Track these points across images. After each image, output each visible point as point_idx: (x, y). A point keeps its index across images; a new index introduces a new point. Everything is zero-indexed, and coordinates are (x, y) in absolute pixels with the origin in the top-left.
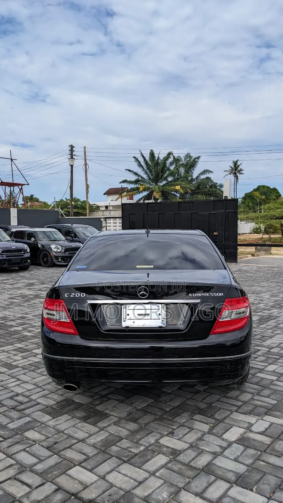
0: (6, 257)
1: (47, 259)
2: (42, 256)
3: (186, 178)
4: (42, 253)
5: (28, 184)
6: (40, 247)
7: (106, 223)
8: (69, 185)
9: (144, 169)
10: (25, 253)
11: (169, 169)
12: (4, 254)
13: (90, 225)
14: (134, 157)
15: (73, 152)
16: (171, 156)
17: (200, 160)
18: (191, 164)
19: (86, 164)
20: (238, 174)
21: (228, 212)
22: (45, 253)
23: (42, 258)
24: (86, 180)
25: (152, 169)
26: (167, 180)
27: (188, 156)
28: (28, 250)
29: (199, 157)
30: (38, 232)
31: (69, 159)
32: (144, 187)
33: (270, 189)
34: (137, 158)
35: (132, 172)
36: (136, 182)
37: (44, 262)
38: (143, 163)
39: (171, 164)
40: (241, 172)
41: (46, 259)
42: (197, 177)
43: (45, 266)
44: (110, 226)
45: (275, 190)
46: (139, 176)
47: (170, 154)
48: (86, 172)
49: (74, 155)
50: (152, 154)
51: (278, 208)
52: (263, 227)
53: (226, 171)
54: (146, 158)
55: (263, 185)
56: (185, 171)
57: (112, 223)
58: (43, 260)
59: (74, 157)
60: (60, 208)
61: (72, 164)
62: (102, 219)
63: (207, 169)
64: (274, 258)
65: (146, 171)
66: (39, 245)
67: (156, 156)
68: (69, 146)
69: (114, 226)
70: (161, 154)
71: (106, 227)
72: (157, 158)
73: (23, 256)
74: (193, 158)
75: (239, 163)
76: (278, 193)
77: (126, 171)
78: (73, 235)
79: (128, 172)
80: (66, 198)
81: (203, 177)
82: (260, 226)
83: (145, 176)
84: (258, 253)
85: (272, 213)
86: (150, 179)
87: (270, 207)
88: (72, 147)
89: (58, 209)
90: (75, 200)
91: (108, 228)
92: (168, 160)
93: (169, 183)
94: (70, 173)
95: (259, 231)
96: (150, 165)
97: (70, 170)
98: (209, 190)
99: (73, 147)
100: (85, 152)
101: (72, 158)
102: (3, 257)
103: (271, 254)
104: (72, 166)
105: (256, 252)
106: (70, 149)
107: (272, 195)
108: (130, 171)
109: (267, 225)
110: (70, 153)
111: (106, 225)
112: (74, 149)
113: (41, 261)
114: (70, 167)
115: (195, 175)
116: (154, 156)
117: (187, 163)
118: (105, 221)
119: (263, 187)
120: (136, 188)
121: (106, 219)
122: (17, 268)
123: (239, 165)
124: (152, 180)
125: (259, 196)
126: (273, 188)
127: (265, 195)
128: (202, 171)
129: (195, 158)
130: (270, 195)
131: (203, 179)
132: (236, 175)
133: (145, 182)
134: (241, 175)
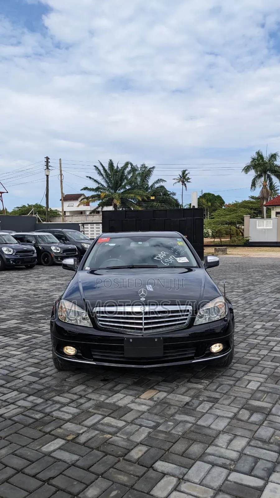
0: (20, 256)
1: (48, 259)
2: (43, 256)
3: (142, 186)
4: (43, 254)
5: (7, 192)
6: (41, 248)
7: (84, 227)
8: (45, 193)
9: (104, 177)
10: (34, 254)
11: (126, 178)
12: (18, 254)
13: (76, 230)
14: (95, 166)
15: (49, 163)
16: (129, 166)
17: (155, 169)
18: (147, 173)
19: (61, 175)
20: (186, 183)
21: (196, 219)
22: (45, 254)
23: (42, 259)
24: (62, 189)
25: (111, 177)
26: (125, 188)
27: (144, 166)
28: (35, 251)
29: (153, 168)
30: (37, 236)
31: (45, 169)
32: (104, 194)
33: (215, 196)
34: (98, 167)
35: (93, 179)
36: (97, 189)
37: (44, 261)
38: (102, 172)
39: (129, 173)
40: (189, 180)
41: (46, 259)
42: (152, 186)
43: (46, 265)
44: (88, 231)
45: (219, 197)
46: (99, 183)
47: (127, 164)
48: (61, 182)
49: (50, 166)
50: (111, 164)
51: (227, 215)
52: (211, 231)
53: (175, 179)
54: (105, 167)
55: (209, 193)
56: (141, 179)
57: (89, 228)
58: (44, 260)
59: (49, 168)
60: (37, 214)
61: (47, 174)
62: (80, 225)
63: (161, 178)
64: (230, 257)
65: (105, 179)
66: (40, 247)
67: (115, 165)
68: (45, 158)
69: (97, 231)
70: (119, 163)
71: (84, 232)
72: (115, 168)
73: (32, 256)
74: (148, 168)
75: (187, 172)
76: (222, 200)
77: (86, 178)
78: (64, 238)
79: (88, 179)
80: (28, 204)
81: (157, 185)
82: (208, 231)
83: (105, 184)
84: (217, 253)
85: (222, 219)
86: (108, 186)
87: (220, 214)
88: (47, 158)
89: (35, 215)
90: (37, 206)
91: (85, 232)
92: (125, 170)
93: (126, 191)
94: (46, 183)
95: (207, 235)
96: (109, 174)
97: (46, 179)
98: (163, 198)
99: (49, 158)
100: (60, 164)
101: (48, 168)
102: (17, 256)
103: (227, 254)
104: (47, 176)
105: (215, 252)
106: (46, 161)
107: (216, 201)
108: (90, 178)
109: (214, 230)
110: (46, 164)
111: (83, 230)
112: (49, 160)
113: (42, 261)
114: (46, 177)
115: (150, 184)
116: (113, 165)
117: (142, 172)
118: (82, 227)
119: (209, 194)
120: (97, 195)
121: (83, 224)
122: (24, 267)
123: (187, 174)
124: (112, 188)
125: (205, 203)
126: (217, 196)
127: (210, 202)
128: (156, 180)
129: (150, 168)
130: (215, 202)
131: (157, 188)
132: (184, 183)
133: (105, 189)
134: (188, 183)
